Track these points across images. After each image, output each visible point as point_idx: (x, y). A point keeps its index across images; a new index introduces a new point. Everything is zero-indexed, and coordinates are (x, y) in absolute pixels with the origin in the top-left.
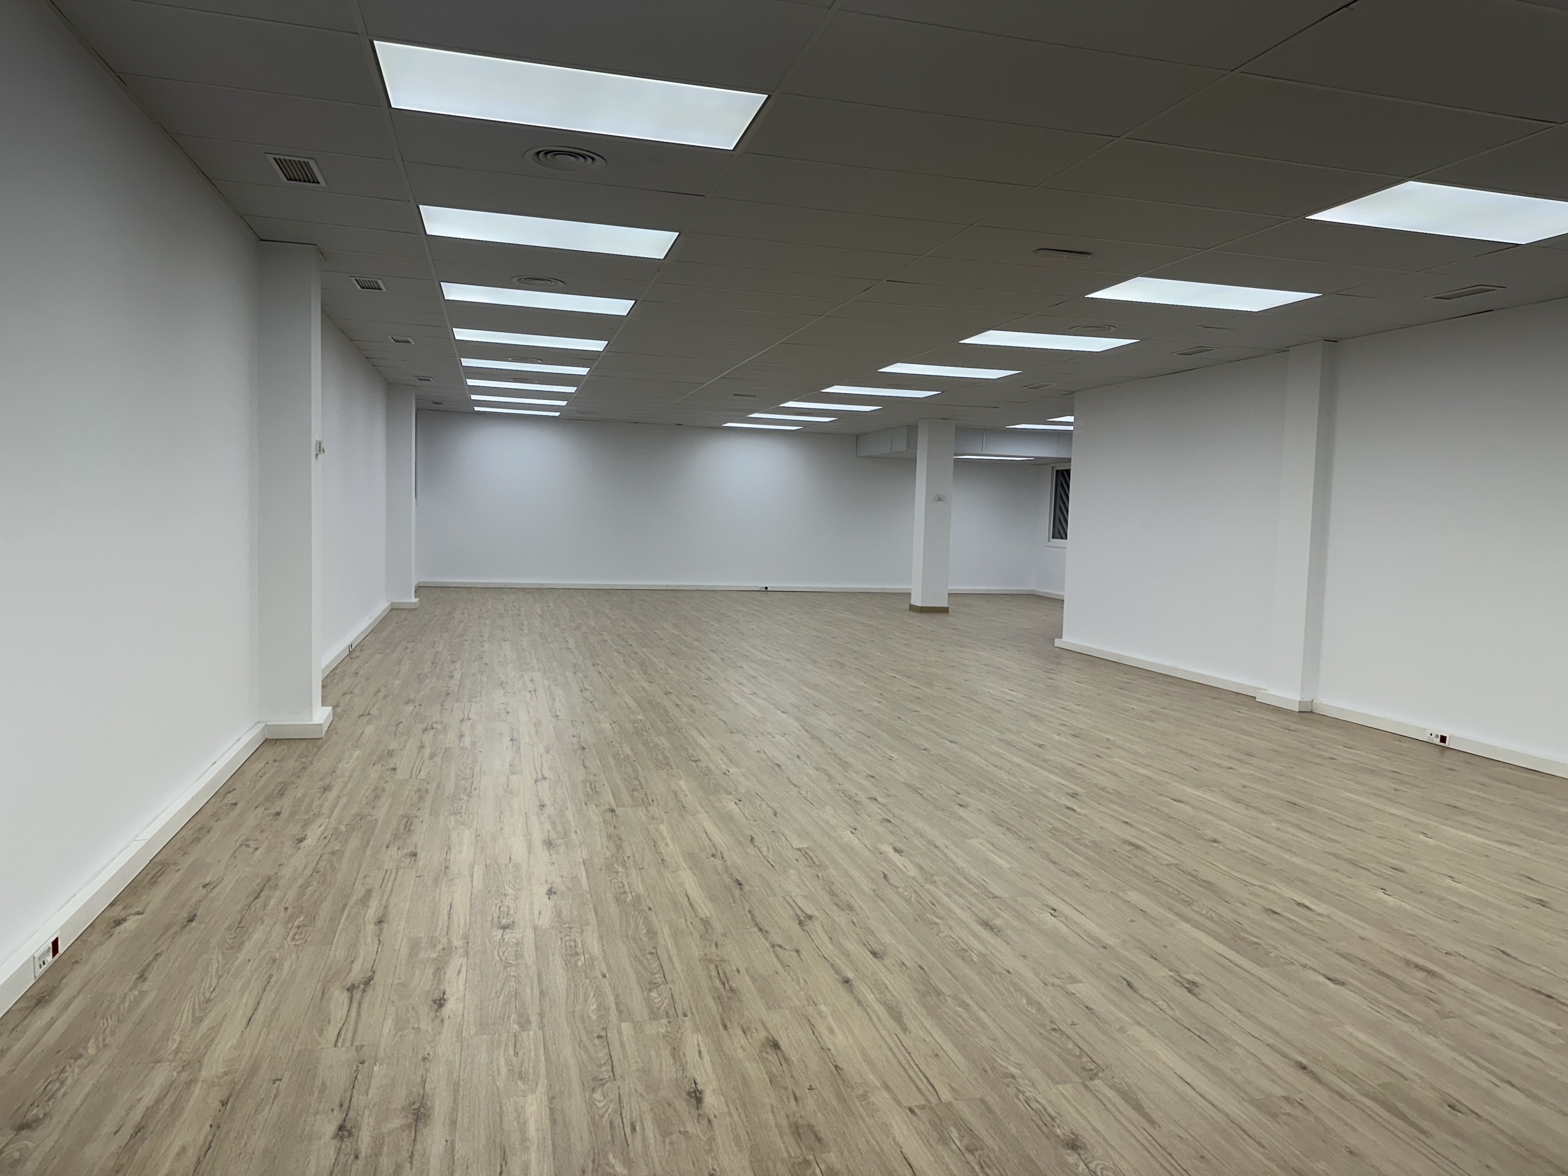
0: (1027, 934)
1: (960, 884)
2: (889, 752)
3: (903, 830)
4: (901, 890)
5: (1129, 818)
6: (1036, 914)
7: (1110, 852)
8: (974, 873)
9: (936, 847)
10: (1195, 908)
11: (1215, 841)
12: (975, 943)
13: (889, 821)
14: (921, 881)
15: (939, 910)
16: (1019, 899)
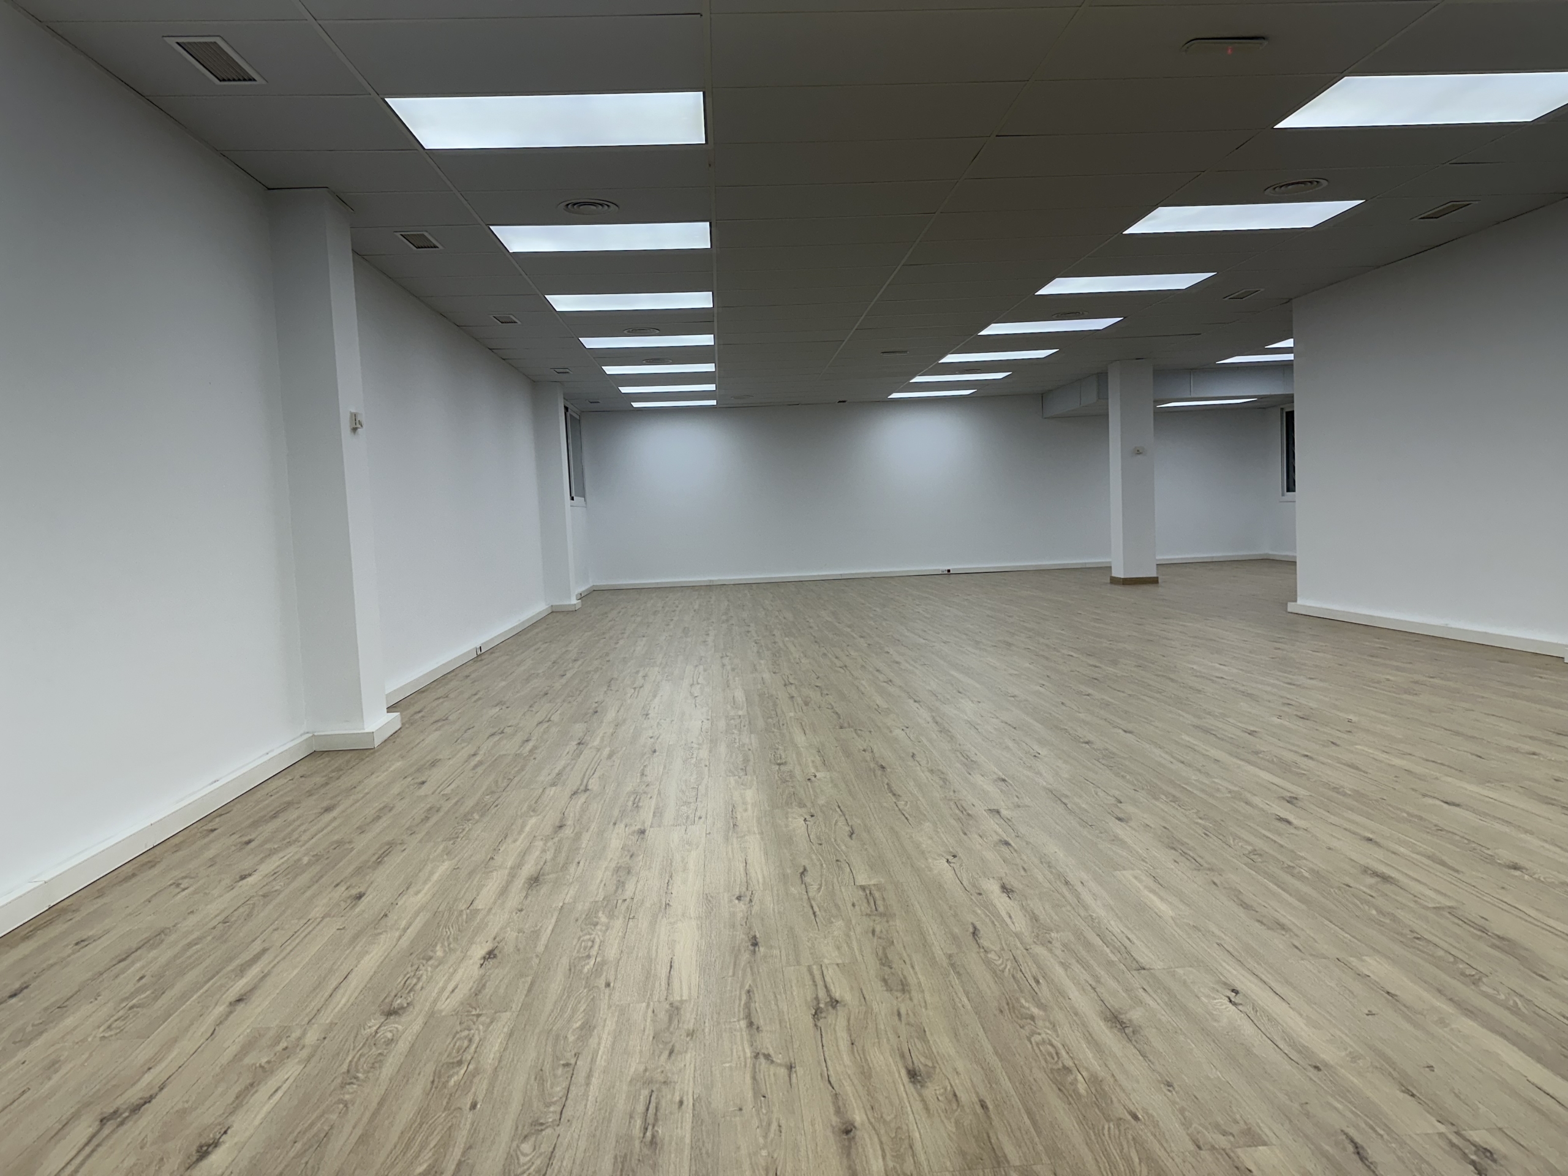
0: (1182, 1038)
1: (1088, 945)
2: (1037, 748)
3: (1025, 858)
4: (992, 956)
5: (1373, 832)
6: (1203, 999)
7: (1339, 888)
8: (1115, 926)
9: (1067, 883)
10: (1484, 988)
11: (1516, 867)
12: (1088, 1057)
13: (1007, 844)
14: (1028, 939)
15: (1044, 992)
16: (1180, 971)
